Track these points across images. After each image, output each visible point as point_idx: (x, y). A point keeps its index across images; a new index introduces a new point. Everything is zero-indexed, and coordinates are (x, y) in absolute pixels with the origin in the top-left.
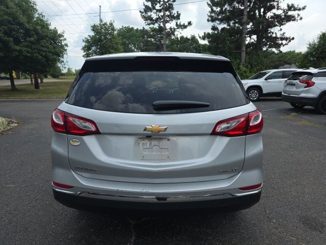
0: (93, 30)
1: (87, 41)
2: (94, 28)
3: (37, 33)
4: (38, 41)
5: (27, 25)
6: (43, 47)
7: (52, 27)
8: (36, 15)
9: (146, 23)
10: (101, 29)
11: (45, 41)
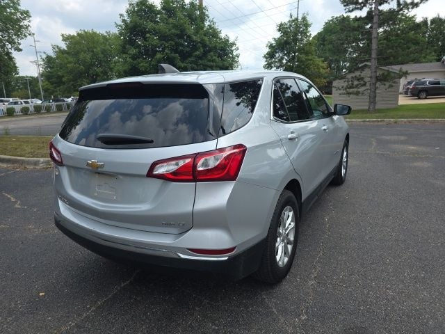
0: (279, 30)
1: (271, 46)
2: (281, 28)
3: (204, 45)
4: (205, 54)
5: (195, 37)
6: (209, 61)
7: (222, 35)
8: (207, 24)
9: (347, 10)
10: (290, 28)
11: (212, 53)
